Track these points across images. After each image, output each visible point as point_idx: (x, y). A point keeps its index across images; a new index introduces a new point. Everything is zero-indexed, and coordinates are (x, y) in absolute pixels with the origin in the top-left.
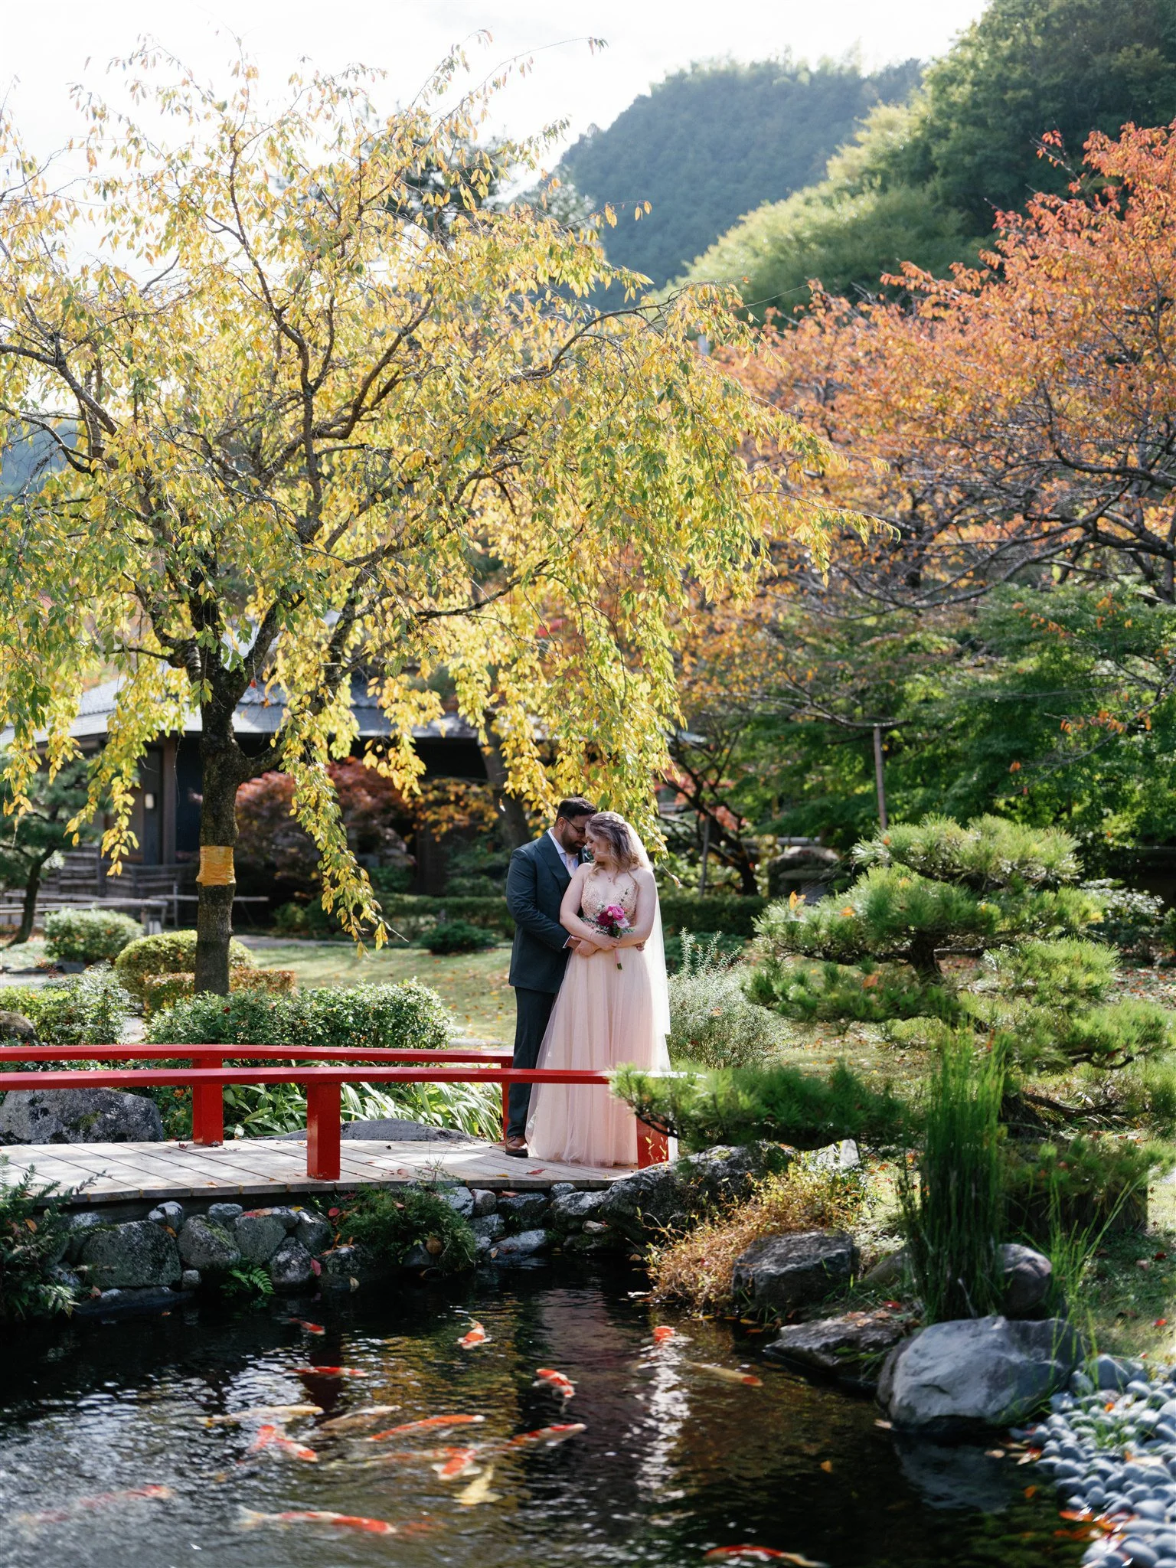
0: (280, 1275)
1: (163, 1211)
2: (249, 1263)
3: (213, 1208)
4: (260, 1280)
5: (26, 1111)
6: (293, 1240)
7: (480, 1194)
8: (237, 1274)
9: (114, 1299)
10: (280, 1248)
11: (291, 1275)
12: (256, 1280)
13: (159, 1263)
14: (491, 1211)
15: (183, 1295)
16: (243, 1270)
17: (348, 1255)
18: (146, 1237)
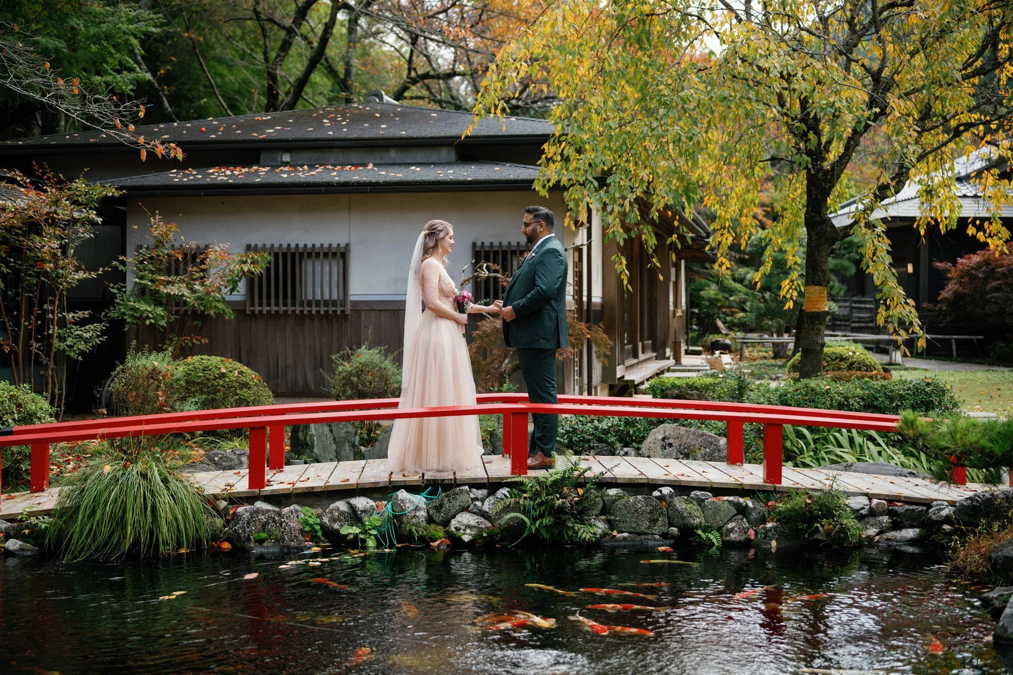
0: (727, 536)
1: (661, 492)
2: (709, 527)
3: (693, 494)
4: (714, 537)
5: (660, 443)
6: (740, 516)
7: (875, 501)
8: (700, 532)
9: (625, 539)
10: (730, 520)
11: (733, 536)
12: (712, 537)
13: (654, 521)
14: (882, 514)
15: (668, 542)
16: (704, 531)
17: (771, 528)
18: (647, 505)
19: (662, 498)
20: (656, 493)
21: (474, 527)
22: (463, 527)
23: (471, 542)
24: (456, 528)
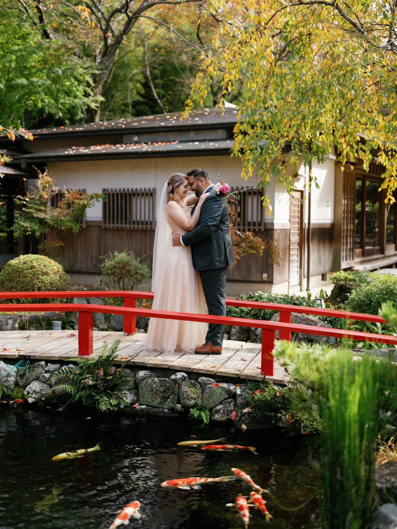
0: (214, 416)
1: (176, 376)
2: (202, 407)
3: (201, 379)
4: (205, 416)
6: (228, 401)
8: (193, 411)
9: (142, 410)
10: (221, 403)
11: (217, 417)
12: (203, 416)
13: (165, 399)
15: (174, 415)
16: (198, 410)
17: (246, 413)
18: (161, 386)
19: (175, 381)
20: (173, 377)
21: (38, 392)
22: (32, 392)
23: (33, 403)
24: (27, 392)
